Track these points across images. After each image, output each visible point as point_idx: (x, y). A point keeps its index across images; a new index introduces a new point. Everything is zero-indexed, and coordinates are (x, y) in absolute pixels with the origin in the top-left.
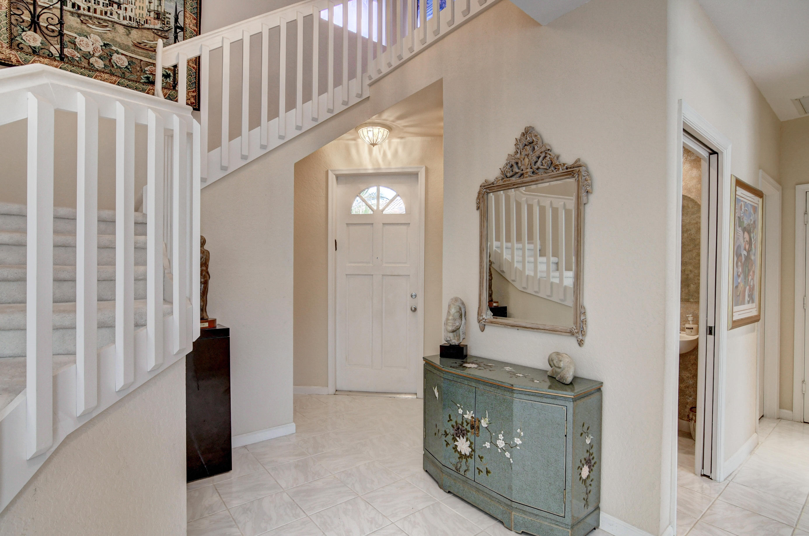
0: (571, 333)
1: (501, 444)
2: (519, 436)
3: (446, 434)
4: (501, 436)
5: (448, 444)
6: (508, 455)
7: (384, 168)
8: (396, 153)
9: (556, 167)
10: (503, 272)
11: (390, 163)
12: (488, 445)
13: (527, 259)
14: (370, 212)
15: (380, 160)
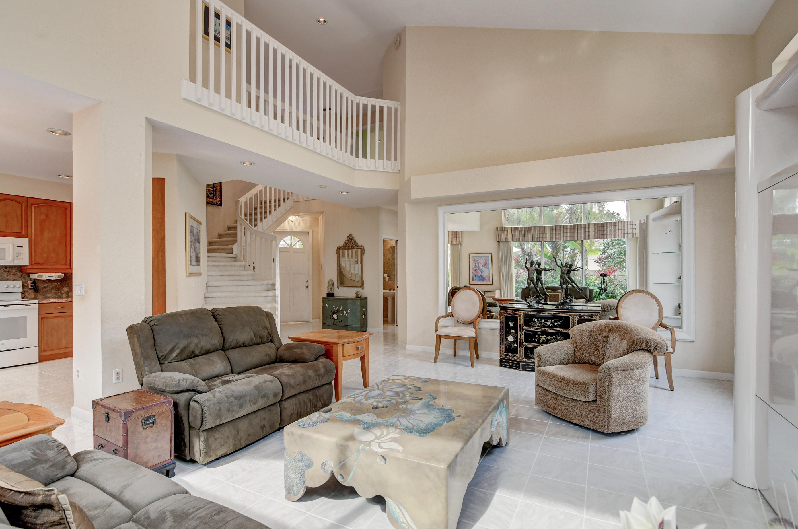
0: (361, 287)
1: (345, 313)
2: (349, 310)
3: (330, 315)
4: (345, 311)
5: (331, 318)
6: (346, 315)
7: (295, 229)
8: (299, 224)
9: (357, 246)
11: (297, 227)
12: (342, 314)
13: (351, 266)
14: (288, 247)
15: (293, 226)
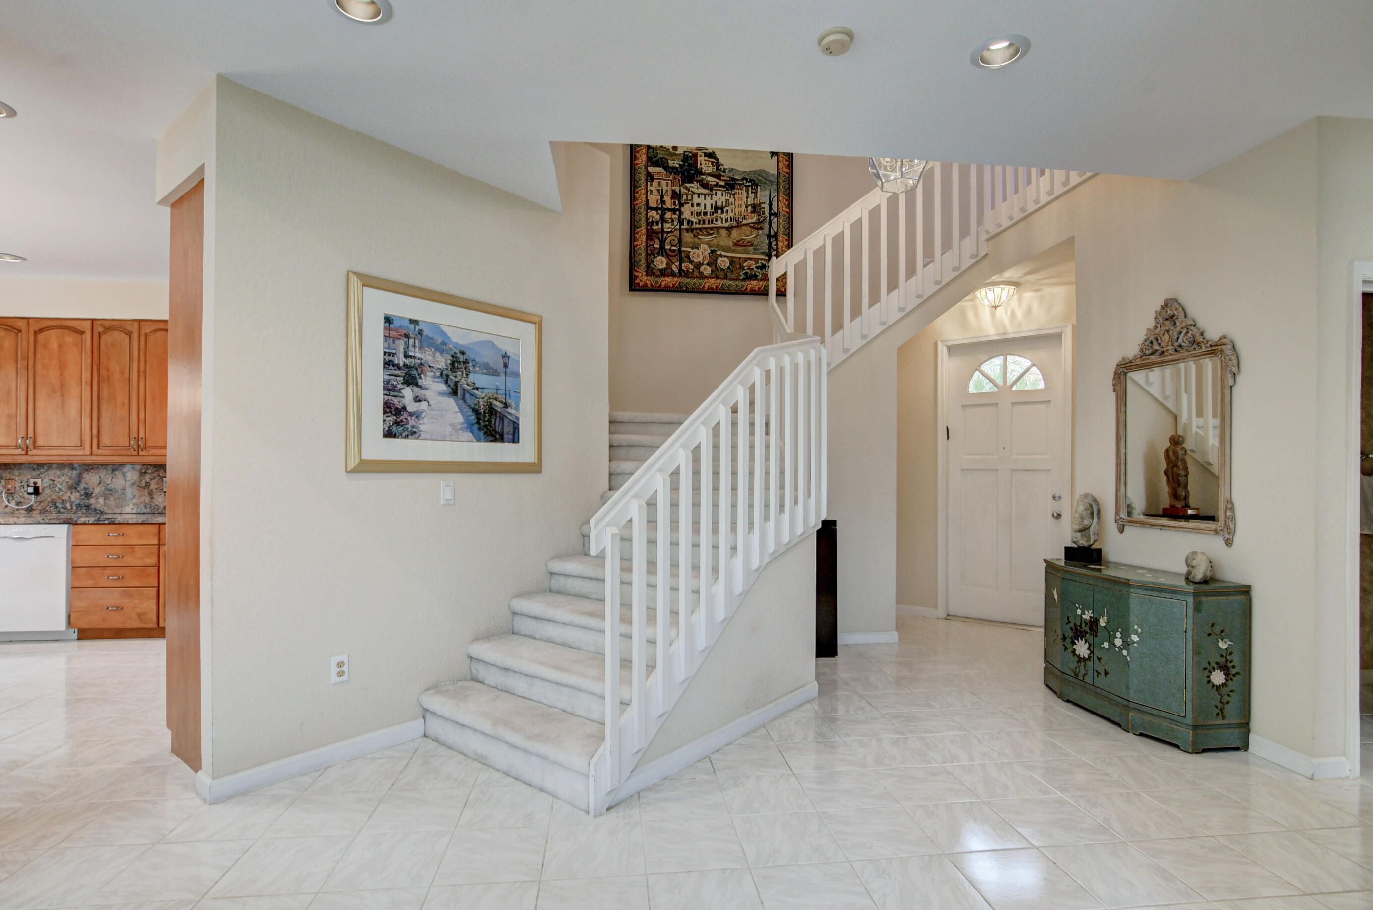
0: (1216, 531)
1: (1118, 642)
2: (1136, 633)
3: (1065, 638)
4: (1118, 634)
5: (1066, 648)
6: (1125, 653)
7: (1012, 332)
8: (1028, 312)
9: (1200, 345)
10: (1209, 464)
11: (1020, 326)
12: (1106, 645)
14: (996, 389)
15: (1007, 322)
